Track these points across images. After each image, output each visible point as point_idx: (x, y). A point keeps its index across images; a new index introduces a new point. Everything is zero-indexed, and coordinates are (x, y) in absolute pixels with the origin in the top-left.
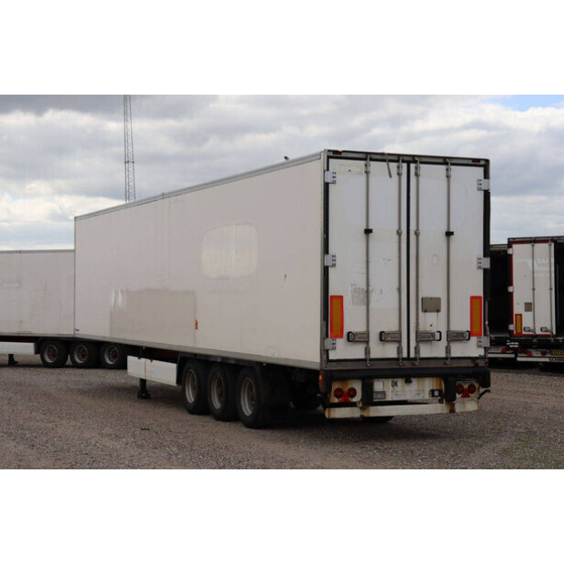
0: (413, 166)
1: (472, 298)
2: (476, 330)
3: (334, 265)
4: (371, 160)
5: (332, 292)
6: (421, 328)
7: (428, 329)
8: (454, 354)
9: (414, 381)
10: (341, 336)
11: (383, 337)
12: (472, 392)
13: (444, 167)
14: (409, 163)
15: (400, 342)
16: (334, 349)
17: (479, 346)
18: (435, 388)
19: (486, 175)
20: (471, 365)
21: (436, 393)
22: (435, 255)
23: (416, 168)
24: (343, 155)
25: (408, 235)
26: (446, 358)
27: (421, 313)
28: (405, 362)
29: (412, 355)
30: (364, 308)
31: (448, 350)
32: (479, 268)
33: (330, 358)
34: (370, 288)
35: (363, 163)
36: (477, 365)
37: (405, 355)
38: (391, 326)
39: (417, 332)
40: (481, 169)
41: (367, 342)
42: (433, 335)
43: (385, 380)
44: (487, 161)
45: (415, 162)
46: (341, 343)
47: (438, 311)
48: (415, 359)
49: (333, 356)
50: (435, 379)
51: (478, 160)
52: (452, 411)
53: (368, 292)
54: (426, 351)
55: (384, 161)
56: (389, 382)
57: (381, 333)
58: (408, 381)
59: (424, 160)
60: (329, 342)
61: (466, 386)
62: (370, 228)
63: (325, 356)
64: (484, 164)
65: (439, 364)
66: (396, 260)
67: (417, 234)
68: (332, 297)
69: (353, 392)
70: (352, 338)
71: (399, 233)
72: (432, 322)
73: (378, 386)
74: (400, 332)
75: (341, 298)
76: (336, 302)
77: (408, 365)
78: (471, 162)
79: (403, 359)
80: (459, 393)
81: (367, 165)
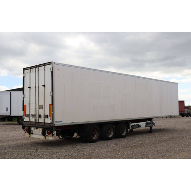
1: (50, 105)
2: (50, 115)
3: (25, 97)
4: (31, 68)
5: (25, 104)
6: (39, 114)
8: (46, 122)
9: (38, 128)
13: (43, 67)
15: (35, 117)
17: (51, 120)
24: (27, 69)
25: (37, 87)
27: (39, 109)
30: (29, 108)
31: (44, 120)
32: (51, 95)
33: (24, 121)
34: (30, 103)
36: (50, 126)
38: (33, 113)
40: (51, 65)
41: (30, 117)
51: (50, 62)
52: (46, 139)
55: (33, 68)
56: (34, 128)
60: (24, 117)
61: (49, 132)
72: (41, 112)
73: (32, 129)
74: (35, 115)
77: (37, 124)
78: (49, 64)
79: (35, 122)
80: (47, 133)
81: (30, 70)
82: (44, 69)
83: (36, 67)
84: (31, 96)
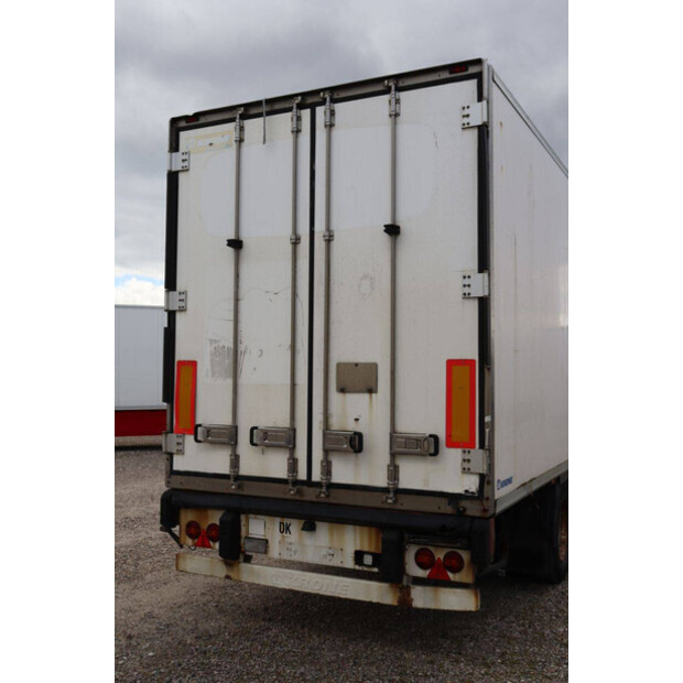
0: (319, 110)
1: (451, 364)
2: (461, 434)
3: (183, 309)
4: (246, 116)
5: (181, 354)
6: (335, 424)
7: (351, 426)
9: (323, 530)
10: (192, 431)
12: (456, 570)
13: (386, 97)
14: (313, 109)
15: (289, 449)
16: (181, 452)
17: (466, 471)
18: (366, 549)
20: (449, 510)
21: (368, 560)
22: (365, 277)
23: (326, 113)
25: (312, 242)
27: (335, 396)
28: (305, 488)
30: (230, 382)
31: (394, 472)
32: (466, 296)
33: (175, 468)
34: (242, 348)
35: (231, 126)
36: (461, 513)
37: (302, 475)
38: (277, 417)
39: (325, 431)
41: (234, 445)
42: (347, 439)
43: (267, 518)
46: (191, 441)
47: (371, 391)
49: (179, 464)
50: (366, 529)
52: (405, 601)
53: (236, 353)
54: (345, 472)
55: (268, 113)
56: (274, 524)
57: (252, 429)
58: (309, 527)
59: (343, 95)
60: (172, 440)
61: (440, 555)
62: (241, 237)
63: (168, 464)
64: (478, 73)
66: (288, 293)
67: (326, 238)
68: (179, 362)
69: (216, 532)
70: (204, 435)
71: (294, 241)
73: (256, 527)
74: (294, 430)
75: (194, 364)
76: (186, 371)
77: (310, 494)
78: (446, 75)
79: (296, 483)
80: (422, 566)
81: (242, 129)
82: (395, 115)
83: (301, 107)
84: (243, 305)
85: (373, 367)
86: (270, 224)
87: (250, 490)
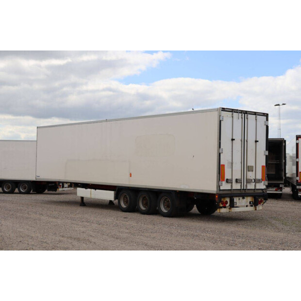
0: (246, 115)
1: (262, 166)
2: (263, 178)
3: (222, 153)
4: (234, 112)
5: (221, 163)
6: (248, 178)
7: (250, 178)
8: (257, 188)
9: (245, 198)
10: (224, 180)
11: (237, 181)
12: (261, 202)
13: (255, 116)
14: (245, 114)
15: (241, 183)
16: (222, 185)
17: (264, 185)
18: (251, 200)
19: (267, 120)
20: (262, 192)
21: (251, 203)
22: (252, 149)
23: (247, 116)
24: (226, 110)
25: (244, 141)
26: (255, 189)
27: (248, 172)
28: (243, 191)
29: (245, 188)
30: (231, 169)
31: (255, 186)
32: (265, 155)
33: (221, 189)
35: (231, 113)
37: (243, 188)
38: (239, 177)
39: (246, 179)
40: (265, 117)
41: (232, 183)
42: (252, 180)
43: (236, 198)
44: (267, 114)
45: (247, 113)
46: (224, 183)
47: (253, 171)
48: (246, 189)
49: (222, 188)
50: (251, 197)
51: (265, 114)
52: (256, 209)
53: (232, 163)
54: (249, 187)
55: (237, 112)
56: (238, 198)
57: (236, 179)
58: (243, 198)
59: (249, 113)
60: (220, 182)
61: (260, 200)
62: (234, 138)
63: (219, 188)
64: (267, 115)
65: (252, 192)
66: (241, 151)
67: (247, 141)
68: (221, 165)
69: (226, 202)
70: (227, 181)
71: (241, 141)
72: (251, 175)
74: (241, 179)
75: (224, 165)
76: (222, 167)
81: (232, 114)
82: (256, 120)
85: (253, 167)
86: (238, 136)
87: (235, 192)
